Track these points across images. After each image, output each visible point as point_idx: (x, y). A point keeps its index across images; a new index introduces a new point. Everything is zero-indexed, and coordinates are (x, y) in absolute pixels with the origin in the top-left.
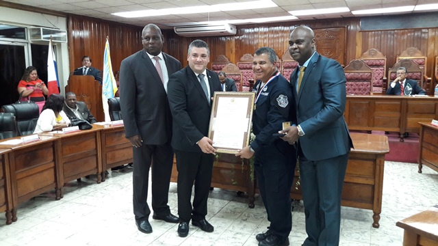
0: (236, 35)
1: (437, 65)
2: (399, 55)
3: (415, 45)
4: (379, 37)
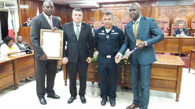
0: (99, 8)
1: (192, 23)
2: (175, 18)
3: (182, 13)
4: (166, 10)
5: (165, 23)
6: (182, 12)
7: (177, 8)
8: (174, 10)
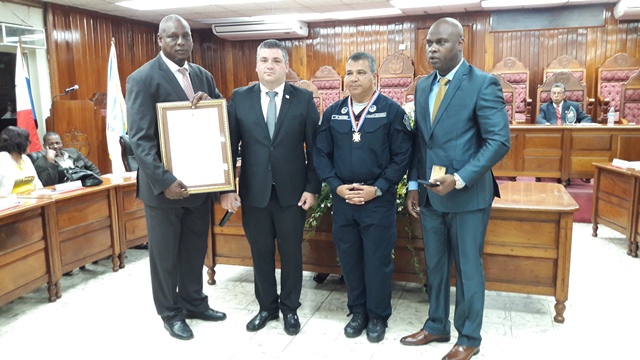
0: (307, 38)
1: (600, 81)
2: (548, 66)
3: (569, 52)
4: (518, 41)
5: (516, 82)
6: (569, 48)
7: (552, 36)
8: (543, 43)
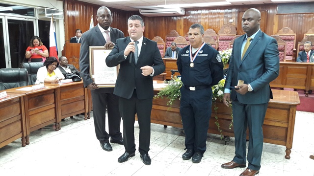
0: (184, 16)
2: (306, 32)
7: (310, 17)
8: (305, 20)
